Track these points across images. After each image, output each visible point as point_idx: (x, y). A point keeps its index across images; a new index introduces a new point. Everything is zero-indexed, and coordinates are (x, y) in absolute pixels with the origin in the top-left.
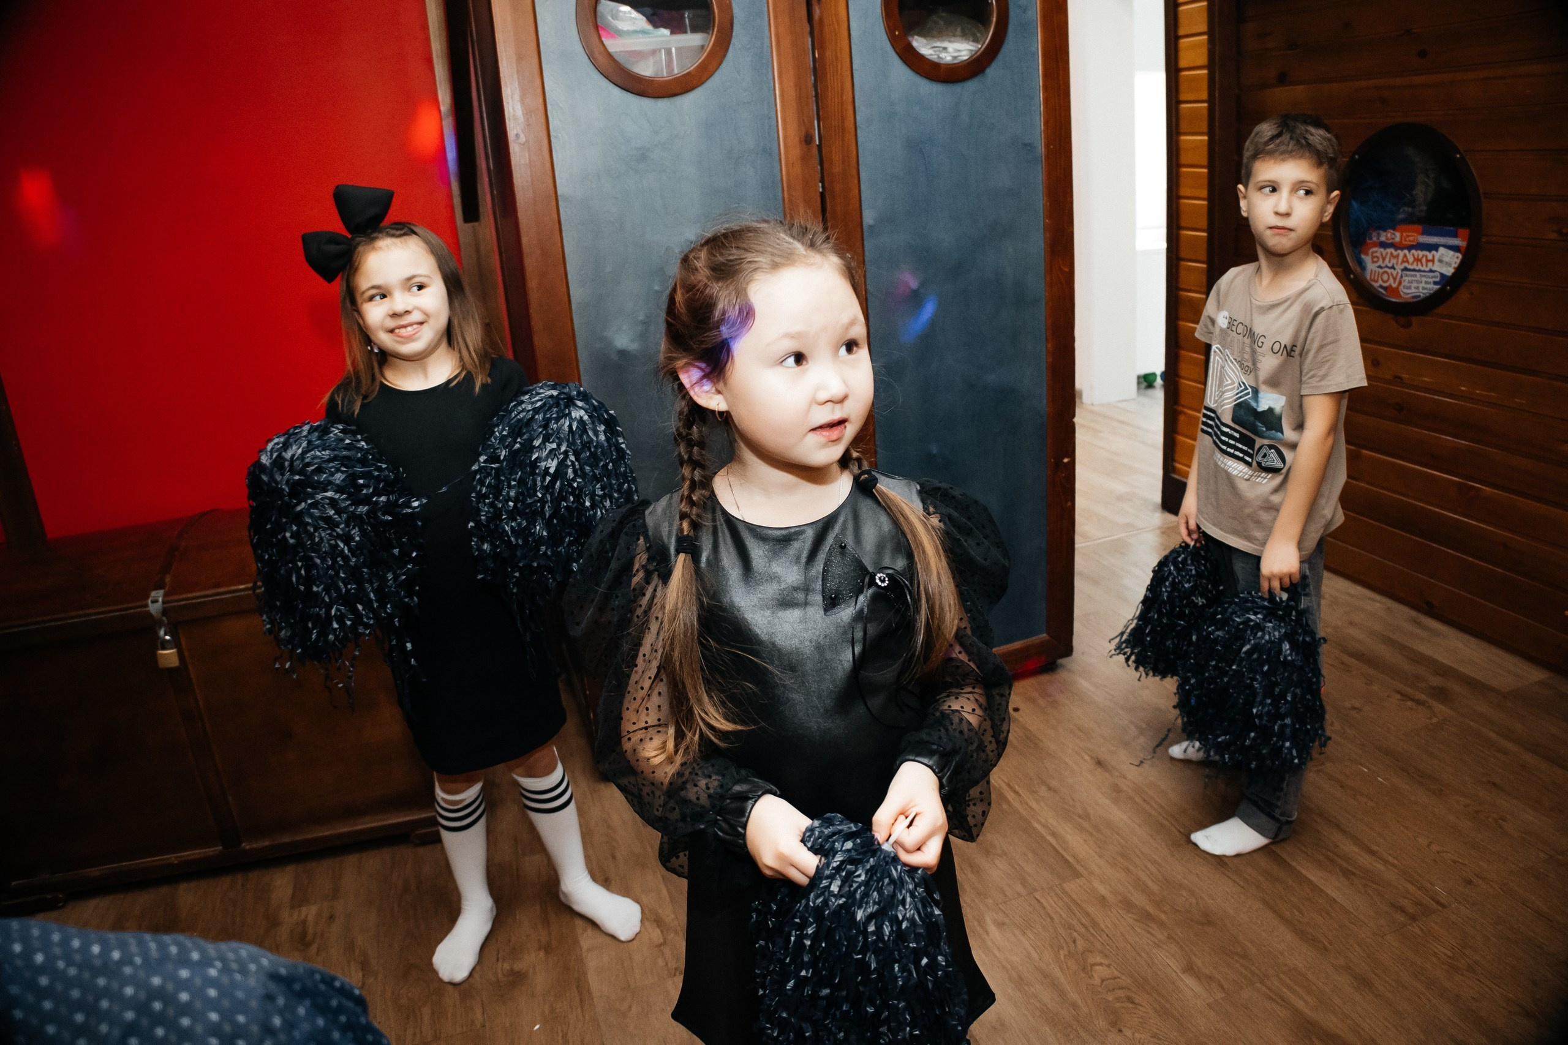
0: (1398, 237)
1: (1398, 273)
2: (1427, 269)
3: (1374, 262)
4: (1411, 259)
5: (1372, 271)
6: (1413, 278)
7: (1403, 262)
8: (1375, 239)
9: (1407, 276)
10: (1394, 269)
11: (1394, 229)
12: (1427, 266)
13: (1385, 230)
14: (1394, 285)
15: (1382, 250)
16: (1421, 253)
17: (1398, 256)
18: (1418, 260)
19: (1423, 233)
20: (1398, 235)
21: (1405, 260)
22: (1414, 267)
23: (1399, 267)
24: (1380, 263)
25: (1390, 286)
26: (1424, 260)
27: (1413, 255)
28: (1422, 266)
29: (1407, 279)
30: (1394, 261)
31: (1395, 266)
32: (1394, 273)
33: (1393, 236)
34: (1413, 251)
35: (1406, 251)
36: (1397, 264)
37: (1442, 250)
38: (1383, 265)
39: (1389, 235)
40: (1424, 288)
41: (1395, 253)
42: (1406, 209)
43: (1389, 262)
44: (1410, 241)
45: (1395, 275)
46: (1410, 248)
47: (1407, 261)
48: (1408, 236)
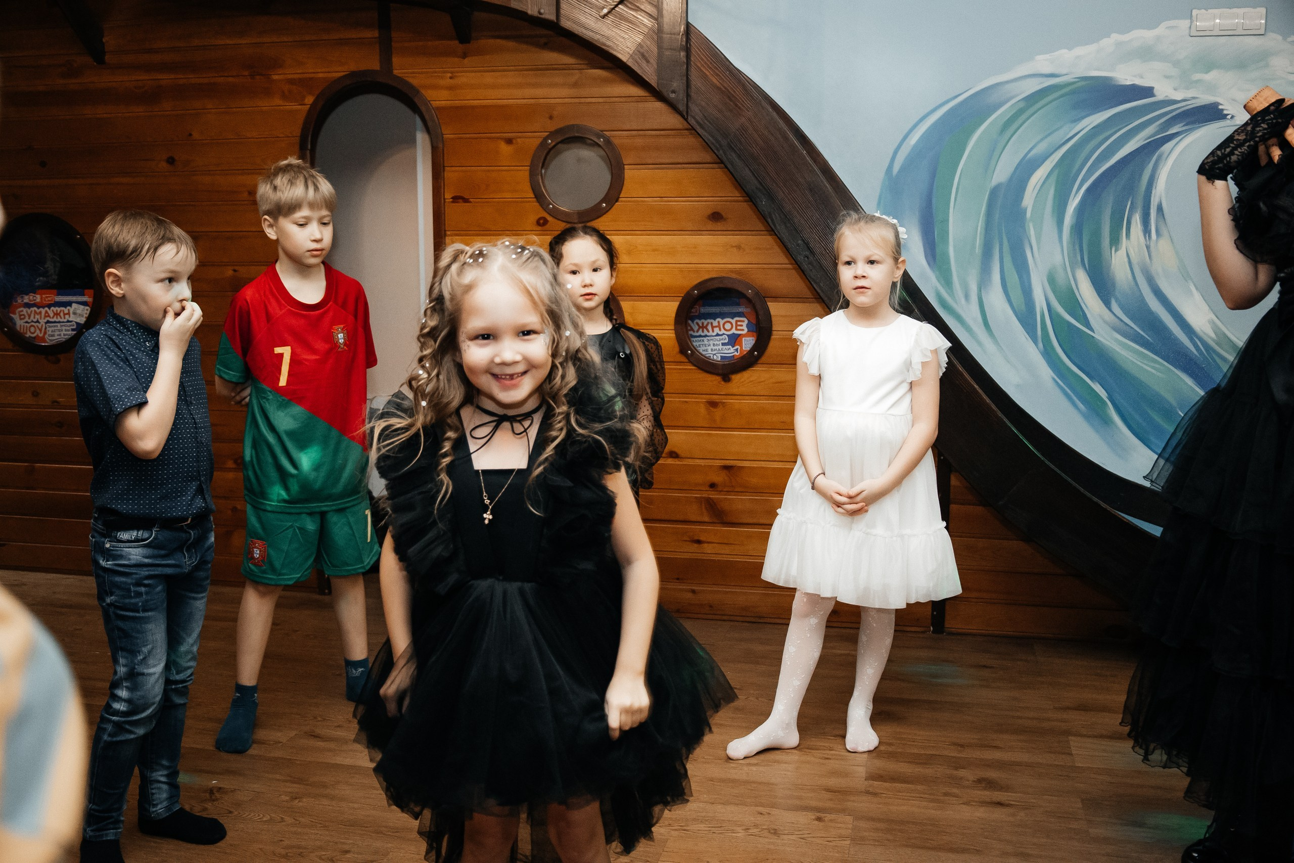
0: (38, 298)
1: (42, 325)
2: (65, 320)
3: (21, 319)
4: (52, 315)
5: (21, 326)
6: (56, 328)
7: (45, 316)
8: (19, 301)
9: (50, 327)
10: (39, 323)
11: (35, 293)
12: (65, 318)
13: (27, 294)
14: (41, 335)
15: (27, 309)
16: (59, 309)
17: (40, 313)
18: (57, 314)
19: (58, 294)
20: (38, 297)
21: (48, 315)
22: (55, 319)
23: (42, 321)
24: (27, 319)
25: (38, 335)
26: (62, 314)
27: (53, 310)
28: (61, 318)
29: (50, 329)
30: (37, 317)
31: (40, 321)
32: (40, 326)
33: (35, 298)
34: (52, 308)
35: (47, 309)
36: (41, 319)
37: (74, 305)
38: (29, 321)
39: (31, 297)
40: (64, 335)
41: (38, 311)
42: (41, 278)
43: (34, 318)
44: (49, 301)
45: (40, 327)
46: (49, 306)
47: (49, 316)
48: (47, 297)
